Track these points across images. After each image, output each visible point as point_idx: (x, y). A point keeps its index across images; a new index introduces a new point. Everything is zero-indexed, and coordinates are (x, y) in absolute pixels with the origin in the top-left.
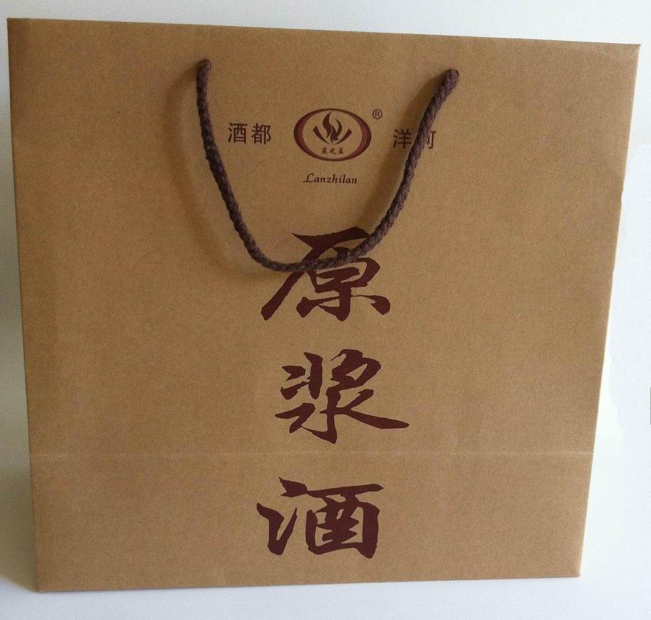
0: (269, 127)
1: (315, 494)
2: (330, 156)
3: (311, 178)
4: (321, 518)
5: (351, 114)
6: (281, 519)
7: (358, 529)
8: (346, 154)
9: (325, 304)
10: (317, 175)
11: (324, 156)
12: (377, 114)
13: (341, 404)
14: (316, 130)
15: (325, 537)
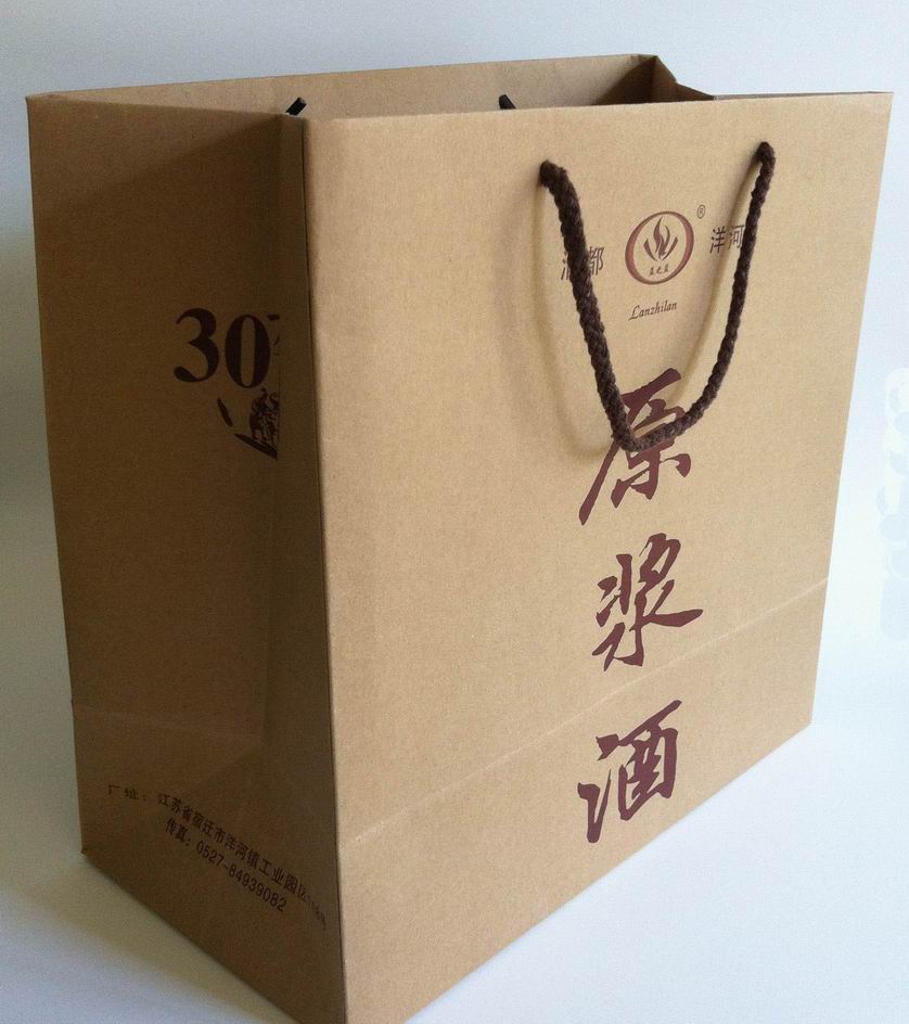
0: (602, 249)
1: (625, 742)
2: (656, 277)
3: (637, 312)
4: (630, 773)
5: (679, 216)
6: (599, 790)
7: (660, 768)
8: (672, 270)
9: (637, 482)
10: (642, 308)
11: (651, 279)
12: (701, 211)
13: (647, 611)
14: (646, 245)
15: (634, 793)
